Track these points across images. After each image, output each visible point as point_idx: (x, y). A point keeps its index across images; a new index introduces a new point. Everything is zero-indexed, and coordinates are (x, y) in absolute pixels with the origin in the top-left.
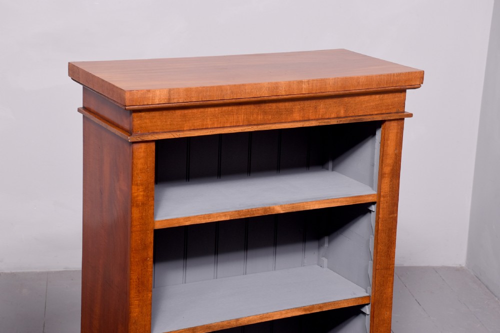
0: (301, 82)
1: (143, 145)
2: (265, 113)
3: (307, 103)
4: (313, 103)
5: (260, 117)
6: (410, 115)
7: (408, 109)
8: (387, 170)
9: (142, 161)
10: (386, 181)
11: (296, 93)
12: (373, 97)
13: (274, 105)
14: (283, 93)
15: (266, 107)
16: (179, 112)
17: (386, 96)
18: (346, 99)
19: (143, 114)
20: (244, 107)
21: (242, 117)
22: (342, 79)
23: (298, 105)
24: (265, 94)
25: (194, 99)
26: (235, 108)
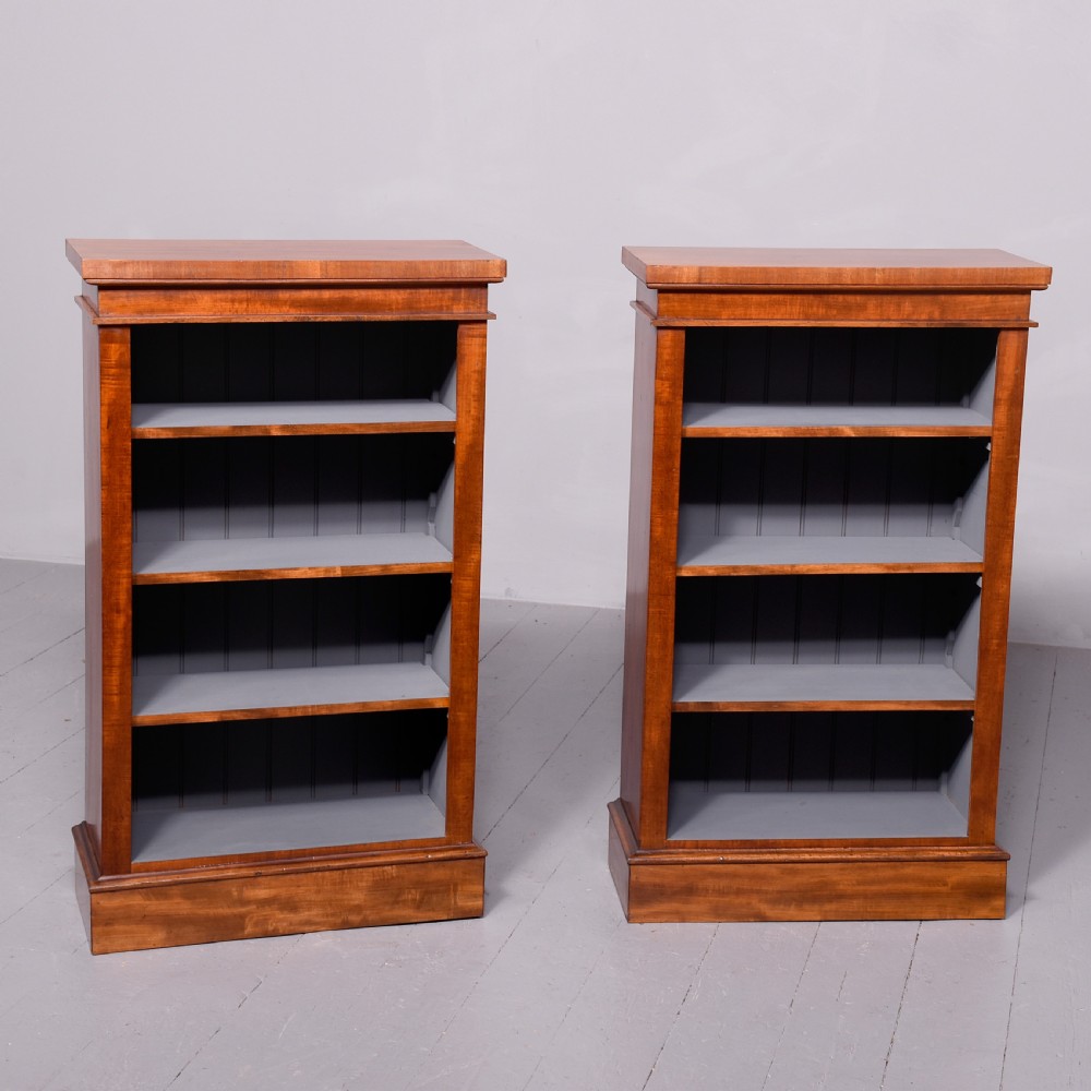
0: (874, 270)
1: (670, 332)
2: (829, 306)
3: (887, 298)
4: (895, 298)
5: (822, 311)
6: (1036, 325)
7: (1033, 317)
8: (1004, 395)
9: (668, 351)
10: (1003, 409)
11: (866, 282)
12: (982, 297)
13: (840, 298)
14: (848, 281)
15: (831, 298)
16: (715, 297)
17: (1001, 297)
18: (943, 297)
19: (671, 295)
20: (799, 297)
21: (796, 309)
22: (931, 270)
23: (872, 301)
24: (823, 281)
25: (731, 282)
26: (788, 297)
